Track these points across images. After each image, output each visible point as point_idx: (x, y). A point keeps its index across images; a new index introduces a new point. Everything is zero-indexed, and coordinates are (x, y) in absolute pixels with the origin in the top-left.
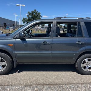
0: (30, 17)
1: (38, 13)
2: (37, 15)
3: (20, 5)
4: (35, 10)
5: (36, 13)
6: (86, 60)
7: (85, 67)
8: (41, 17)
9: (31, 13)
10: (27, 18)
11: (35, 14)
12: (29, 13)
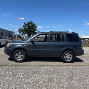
0: (26, 27)
1: (33, 24)
2: (33, 26)
3: (20, 18)
4: (31, 22)
5: (32, 24)
6: (67, 54)
7: (66, 59)
8: (36, 28)
9: (27, 24)
10: (23, 28)
11: (30, 25)
12: (25, 24)
